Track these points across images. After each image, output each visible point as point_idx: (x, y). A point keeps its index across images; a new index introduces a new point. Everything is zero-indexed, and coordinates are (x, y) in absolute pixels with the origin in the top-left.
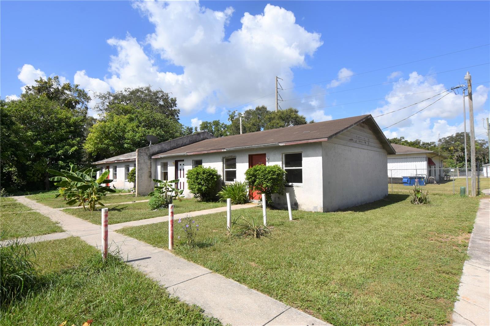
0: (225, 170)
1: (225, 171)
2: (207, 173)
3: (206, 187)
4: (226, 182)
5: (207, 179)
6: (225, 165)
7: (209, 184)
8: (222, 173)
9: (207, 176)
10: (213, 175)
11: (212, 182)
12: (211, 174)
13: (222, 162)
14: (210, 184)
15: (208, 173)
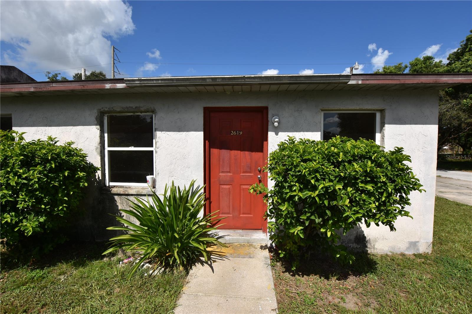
0: (107, 149)
1: (109, 152)
2: (45, 161)
3: (42, 220)
4: (112, 184)
5: (44, 187)
6: (106, 135)
7: (54, 203)
8: (99, 158)
9: (46, 176)
10: (74, 169)
11: (68, 195)
12: (62, 166)
13: (98, 127)
14: (62, 202)
15: (48, 161)
